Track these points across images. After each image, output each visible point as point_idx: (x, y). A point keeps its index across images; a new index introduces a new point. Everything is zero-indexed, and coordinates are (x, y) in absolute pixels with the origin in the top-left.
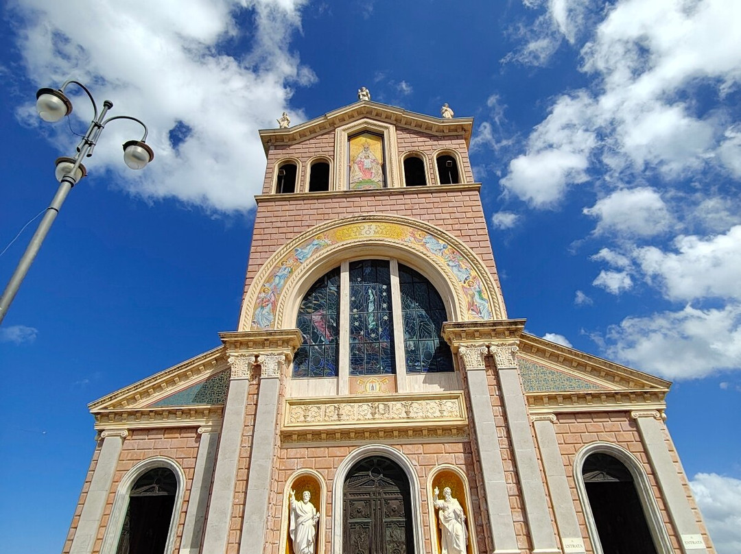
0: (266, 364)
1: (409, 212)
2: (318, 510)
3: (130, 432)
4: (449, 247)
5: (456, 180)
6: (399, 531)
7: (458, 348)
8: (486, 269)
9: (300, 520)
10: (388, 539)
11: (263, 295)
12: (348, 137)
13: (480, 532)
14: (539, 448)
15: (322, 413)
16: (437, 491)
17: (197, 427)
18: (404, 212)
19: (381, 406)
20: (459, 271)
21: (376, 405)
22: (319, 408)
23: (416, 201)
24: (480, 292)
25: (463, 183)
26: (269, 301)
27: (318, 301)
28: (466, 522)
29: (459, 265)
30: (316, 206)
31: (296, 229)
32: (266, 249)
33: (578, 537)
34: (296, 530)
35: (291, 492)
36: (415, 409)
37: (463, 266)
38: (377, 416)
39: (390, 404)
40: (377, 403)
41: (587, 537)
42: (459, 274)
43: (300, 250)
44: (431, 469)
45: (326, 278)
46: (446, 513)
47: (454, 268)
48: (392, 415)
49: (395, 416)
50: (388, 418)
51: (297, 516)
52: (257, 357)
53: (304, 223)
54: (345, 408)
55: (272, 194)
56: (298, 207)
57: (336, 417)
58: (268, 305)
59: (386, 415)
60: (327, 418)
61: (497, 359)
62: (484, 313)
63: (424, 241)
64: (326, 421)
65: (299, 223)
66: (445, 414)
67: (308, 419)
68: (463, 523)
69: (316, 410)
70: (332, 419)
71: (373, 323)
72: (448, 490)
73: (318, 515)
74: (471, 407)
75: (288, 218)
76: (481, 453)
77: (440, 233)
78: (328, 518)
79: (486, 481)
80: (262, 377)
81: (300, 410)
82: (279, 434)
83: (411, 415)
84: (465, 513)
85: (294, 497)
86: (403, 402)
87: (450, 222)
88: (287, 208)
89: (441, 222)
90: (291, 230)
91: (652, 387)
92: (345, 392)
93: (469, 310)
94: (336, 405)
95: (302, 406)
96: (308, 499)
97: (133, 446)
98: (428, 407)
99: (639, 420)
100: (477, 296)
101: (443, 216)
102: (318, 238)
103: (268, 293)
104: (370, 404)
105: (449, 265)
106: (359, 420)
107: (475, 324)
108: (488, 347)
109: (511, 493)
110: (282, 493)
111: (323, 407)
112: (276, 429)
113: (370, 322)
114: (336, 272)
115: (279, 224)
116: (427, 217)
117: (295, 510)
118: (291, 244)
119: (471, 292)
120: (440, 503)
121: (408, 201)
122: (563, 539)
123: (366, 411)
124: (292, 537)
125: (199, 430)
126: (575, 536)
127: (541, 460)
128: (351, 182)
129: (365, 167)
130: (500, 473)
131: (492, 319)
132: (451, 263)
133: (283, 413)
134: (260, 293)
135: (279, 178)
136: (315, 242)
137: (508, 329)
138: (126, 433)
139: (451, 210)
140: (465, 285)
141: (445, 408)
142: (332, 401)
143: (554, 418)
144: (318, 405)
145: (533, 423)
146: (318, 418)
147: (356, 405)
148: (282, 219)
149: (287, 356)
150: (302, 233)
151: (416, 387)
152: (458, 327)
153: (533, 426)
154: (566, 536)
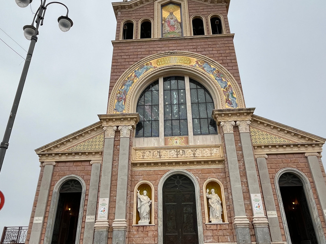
0: (123, 131)
1: (195, 50)
2: (151, 199)
3: (57, 163)
4: (217, 69)
5: (220, 32)
6: (190, 209)
7: (220, 122)
8: (236, 81)
9: (142, 203)
10: (184, 212)
11: (119, 95)
12: (161, 6)
13: (228, 209)
14: (258, 171)
15: (152, 155)
16: (208, 191)
17: (90, 161)
18: (192, 50)
19: (181, 151)
20: (221, 82)
21: (178, 151)
22: (150, 152)
23: (199, 44)
24: (232, 93)
25: (225, 34)
26: (122, 98)
27: (148, 98)
28: (222, 204)
29: (222, 80)
30: (145, 47)
31: (135, 60)
32: (119, 70)
33: (275, 211)
34: (140, 208)
35: (138, 191)
36: (198, 153)
37: (224, 80)
38: (179, 156)
39: (186, 150)
40: (179, 150)
41: (278, 211)
42: (222, 84)
43: (137, 71)
44: (205, 181)
45: (151, 86)
46: (212, 201)
47: (219, 81)
48: (186, 156)
49: (188, 155)
50: (184, 157)
51: (141, 202)
52: (118, 127)
53: (139, 56)
54: (163, 152)
55: (121, 40)
56: (135, 47)
57: (158, 156)
58: (122, 100)
59: (184, 155)
60: (154, 157)
61: (240, 128)
62: (234, 104)
63: (203, 66)
64: (154, 158)
65: (136, 57)
66: (213, 155)
67: (145, 157)
68: (220, 204)
69: (149, 153)
70: (157, 157)
71: (176, 110)
72: (213, 190)
73: (151, 201)
74: (226, 151)
75: (130, 54)
76: (230, 173)
77: (211, 62)
78: (155, 202)
79: (232, 186)
80: (121, 137)
81: (141, 153)
82: (131, 164)
83: (196, 155)
84: (221, 201)
85: (139, 194)
86: (192, 149)
87: (218, 55)
88: (129, 48)
89: (212, 56)
90: (131, 60)
91: (316, 141)
92: (162, 144)
93: (226, 103)
94: (158, 151)
95: (141, 151)
96: (146, 194)
97: (59, 170)
98: (205, 152)
99: (309, 158)
100: (230, 96)
101: (214, 52)
102: (146, 65)
103: (121, 94)
104: (175, 150)
105: (216, 79)
106: (170, 158)
107: (229, 110)
108: (235, 122)
109: (244, 191)
110: (133, 191)
111: (152, 151)
112: (129, 162)
113: (175, 109)
114: (156, 82)
115: (125, 57)
116: (205, 53)
117: (140, 199)
118: (132, 68)
119: (227, 94)
120: (210, 196)
121: (195, 44)
122: (267, 212)
123: (173, 154)
124: (139, 211)
125: (91, 163)
126: (273, 210)
127: (259, 176)
128: (163, 33)
129: (171, 24)
130: (239, 182)
131: (238, 108)
132: (217, 78)
133: (132, 154)
134: (117, 94)
135: (124, 30)
136: (145, 67)
137: (246, 113)
138: (55, 163)
139: (218, 49)
140: (224, 90)
141: (212, 152)
142: (156, 149)
143: (267, 156)
144: (149, 151)
145: (256, 159)
146: (150, 157)
147: (168, 151)
148: (127, 54)
149: (133, 126)
150: (138, 62)
151: (198, 141)
152: (220, 112)
153: (256, 160)
154: (269, 210)
